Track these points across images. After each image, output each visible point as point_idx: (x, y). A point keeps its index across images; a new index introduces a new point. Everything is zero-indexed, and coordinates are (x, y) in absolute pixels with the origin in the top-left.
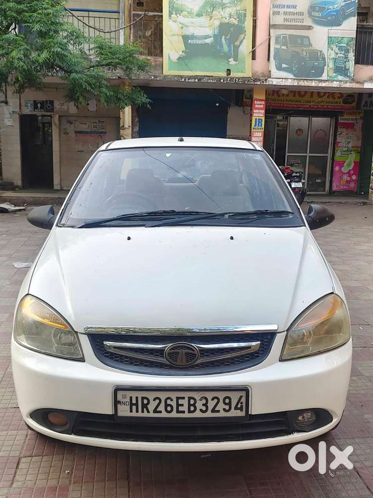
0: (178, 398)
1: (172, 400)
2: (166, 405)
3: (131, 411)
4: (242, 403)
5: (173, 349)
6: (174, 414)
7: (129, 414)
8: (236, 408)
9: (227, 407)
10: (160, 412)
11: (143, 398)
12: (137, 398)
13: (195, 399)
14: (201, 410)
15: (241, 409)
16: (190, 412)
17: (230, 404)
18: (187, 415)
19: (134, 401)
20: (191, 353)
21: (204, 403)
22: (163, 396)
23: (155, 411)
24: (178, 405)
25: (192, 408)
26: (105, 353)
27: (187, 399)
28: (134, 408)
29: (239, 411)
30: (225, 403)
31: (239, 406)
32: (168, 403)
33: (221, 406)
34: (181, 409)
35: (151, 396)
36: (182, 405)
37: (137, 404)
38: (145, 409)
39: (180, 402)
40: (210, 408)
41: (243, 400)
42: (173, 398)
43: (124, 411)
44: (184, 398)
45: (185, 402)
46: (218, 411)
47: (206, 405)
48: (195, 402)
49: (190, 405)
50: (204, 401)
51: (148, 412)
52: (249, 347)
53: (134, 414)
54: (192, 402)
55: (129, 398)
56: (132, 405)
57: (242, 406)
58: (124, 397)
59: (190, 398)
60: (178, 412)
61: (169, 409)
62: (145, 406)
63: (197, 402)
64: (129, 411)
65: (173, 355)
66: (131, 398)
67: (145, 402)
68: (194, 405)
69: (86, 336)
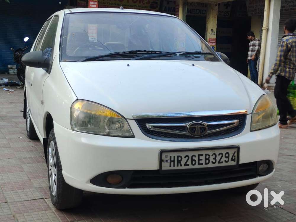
0: (199, 155)
1: (196, 157)
2: (192, 160)
3: (170, 166)
4: (235, 156)
5: (192, 125)
6: (197, 166)
7: (169, 168)
8: (232, 160)
9: (227, 160)
10: (188, 165)
11: (178, 157)
12: (174, 157)
13: (209, 156)
14: (212, 162)
15: (234, 160)
16: (206, 164)
17: (228, 157)
18: (204, 166)
19: (172, 159)
20: (203, 128)
21: (214, 157)
22: (190, 154)
23: (185, 165)
24: (199, 160)
25: (207, 161)
26: (148, 131)
27: (204, 156)
28: (172, 163)
29: (233, 162)
30: (226, 157)
31: (233, 158)
32: (193, 159)
33: (224, 159)
34: (201, 162)
35: (183, 154)
36: (202, 160)
37: (174, 161)
38: (179, 164)
39: (201, 157)
40: (218, 161)
41: (236, 154)
42: (196, 155)
43: (166, 166)
44: (202, 155)
45: (203, 158)
46: (222, 162)
47: (215, 159)
48: (209, 157)
49: (206, 159)
50: (214, 156)
51: (181, 165)
52: (234, 123)
53: (172, 168)
54: (207, 157)
55: (170, 157)
56: (171, 161)
57: (235, 158)
58: (166, 157)
59: (206, 155)
60: (199, 164)
61: (194, 162)
62: (179, 162)
63: (210, 157)
64: (169, 166)
65: (192, 129)
66: (171, 157)
67: (180, 159)
68: (208, 159)
69: (134, 120)
